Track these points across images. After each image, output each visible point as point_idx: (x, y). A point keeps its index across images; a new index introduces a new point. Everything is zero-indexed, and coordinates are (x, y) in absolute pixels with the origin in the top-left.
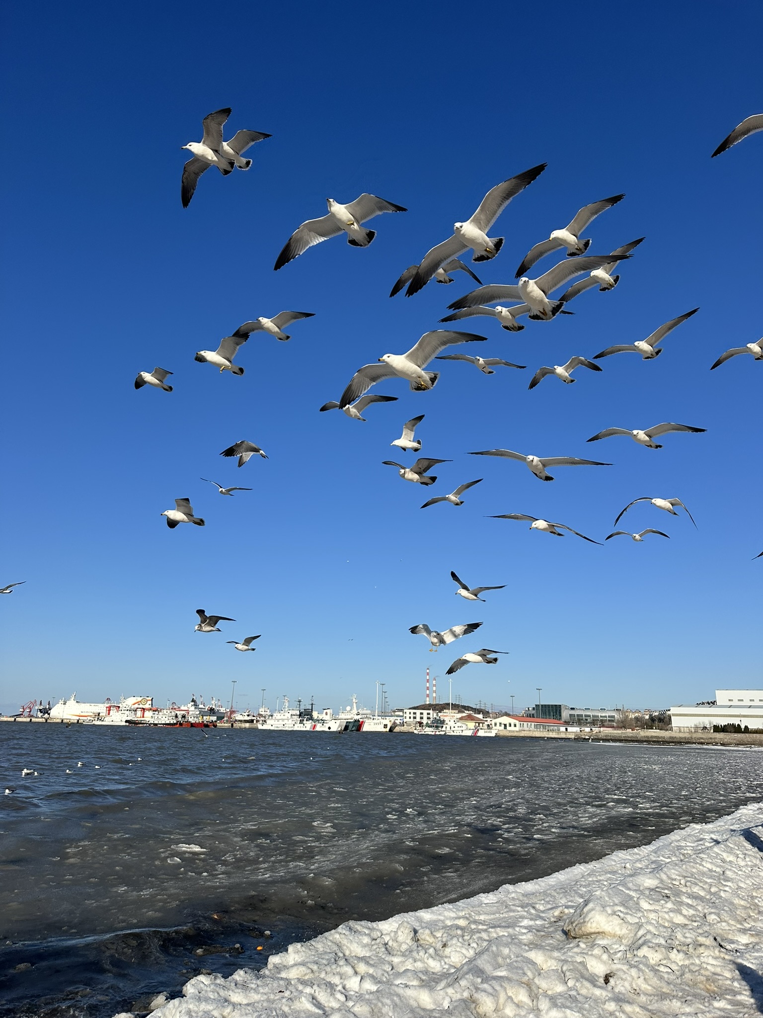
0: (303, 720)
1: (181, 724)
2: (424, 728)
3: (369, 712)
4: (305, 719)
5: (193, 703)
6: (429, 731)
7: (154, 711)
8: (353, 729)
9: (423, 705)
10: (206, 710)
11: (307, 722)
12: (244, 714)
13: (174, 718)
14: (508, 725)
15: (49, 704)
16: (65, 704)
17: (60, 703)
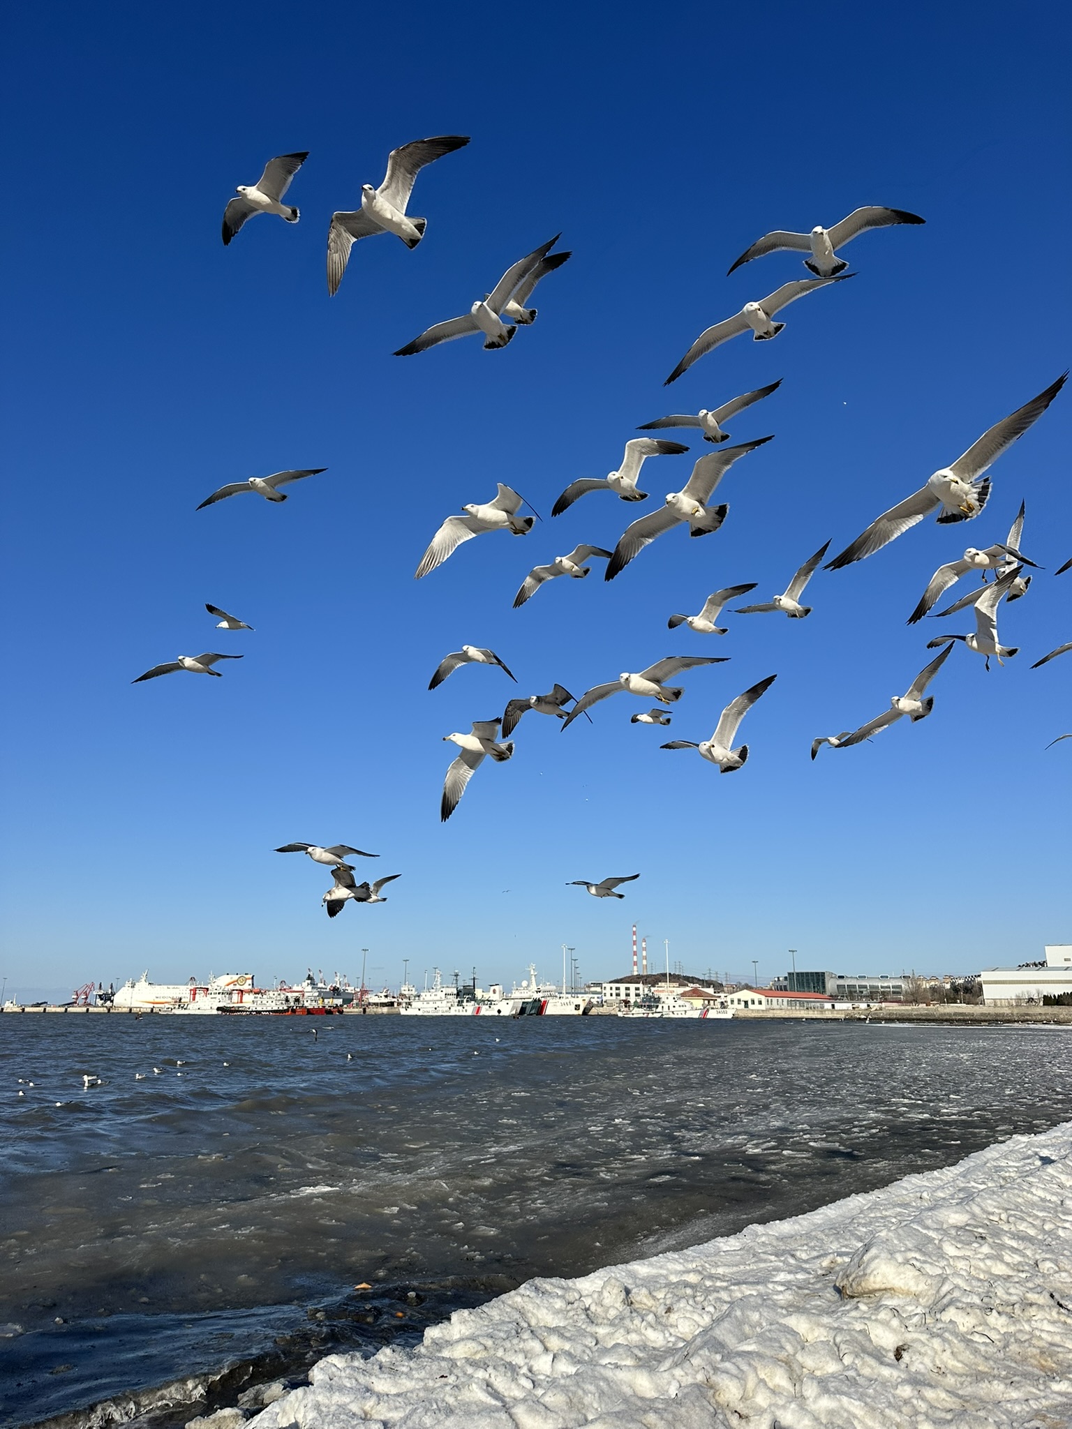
0: (462, 1001)
1: (294, 1011)
2: (631, 1009)
3: (554, 988)
4: (465, 1000)
5: (309, 981)
6: (638, 1013)
7: (255, 993)
8: (533, 1012)
9: (629, 977)
10: (328, 990)
11: (468, 1004)
12: (380, 994)
13: (284, 1002)
14: (750, 1003)
15: (111, 988)
16: (133, 987)
17: (127, 985)
